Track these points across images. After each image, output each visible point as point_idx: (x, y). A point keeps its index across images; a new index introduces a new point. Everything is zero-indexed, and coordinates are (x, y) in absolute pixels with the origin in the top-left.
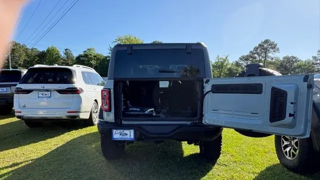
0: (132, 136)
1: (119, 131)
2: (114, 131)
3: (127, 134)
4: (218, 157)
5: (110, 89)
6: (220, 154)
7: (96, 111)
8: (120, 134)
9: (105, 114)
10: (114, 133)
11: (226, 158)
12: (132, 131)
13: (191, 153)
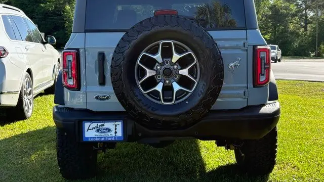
0: (120, 134)
1: (94, 125)
2: (87, 125)
3: (109, 130)
4: (270, 169)
5: (78, 50)
6: (274, 163)
7: (28, 92)
8: (98, 131)
9: (67, 94)
10: (86, 128)
11: (285, 172)
12: (119, 124)
13: (221, 164)
